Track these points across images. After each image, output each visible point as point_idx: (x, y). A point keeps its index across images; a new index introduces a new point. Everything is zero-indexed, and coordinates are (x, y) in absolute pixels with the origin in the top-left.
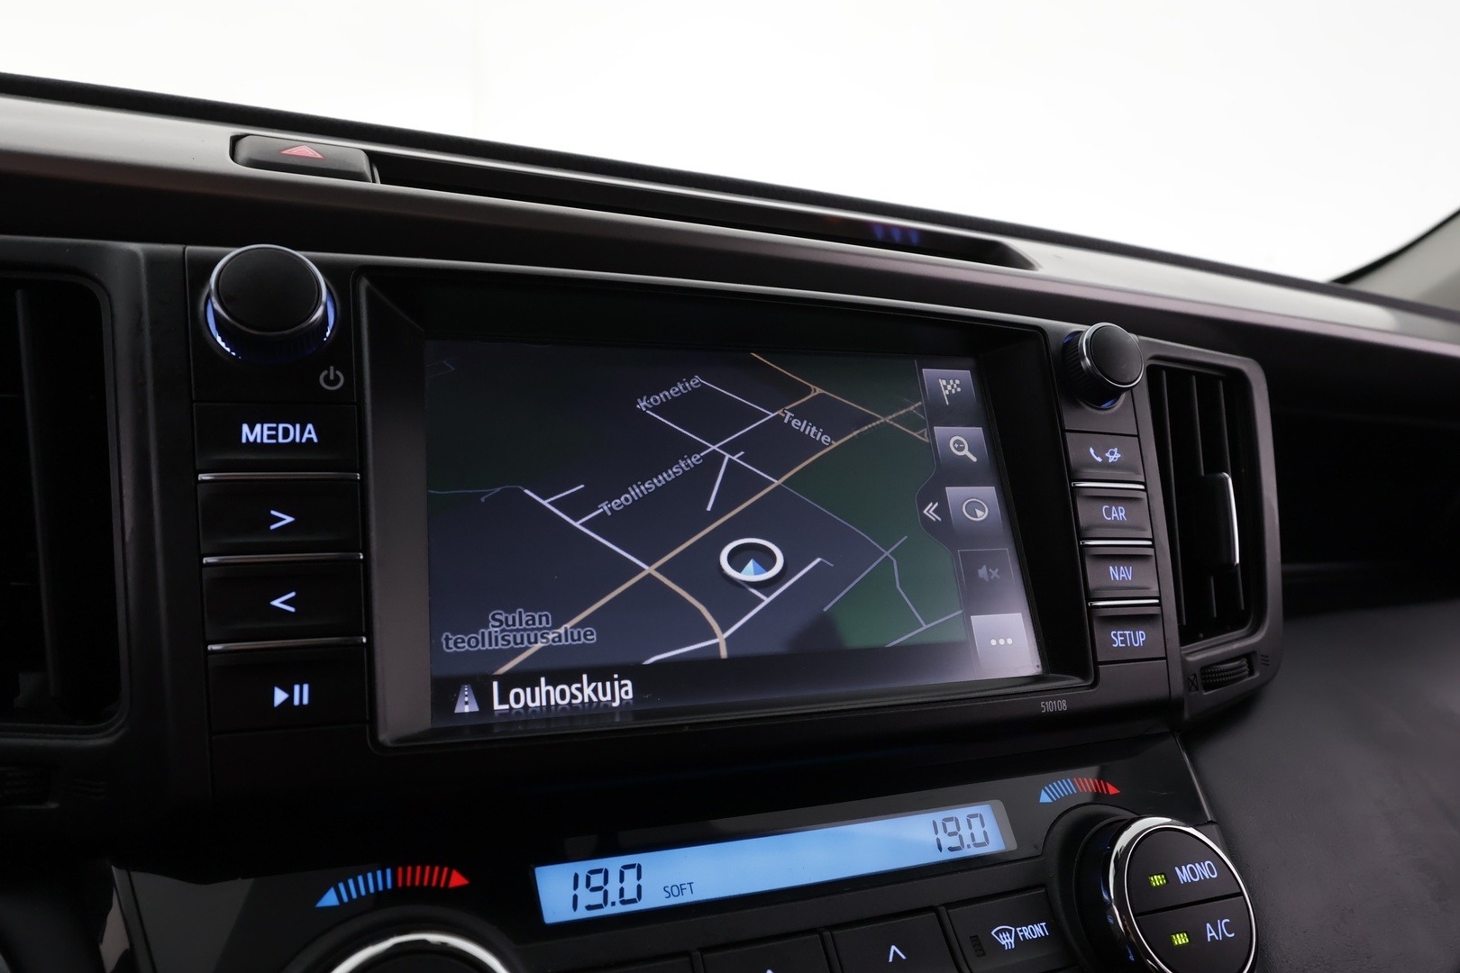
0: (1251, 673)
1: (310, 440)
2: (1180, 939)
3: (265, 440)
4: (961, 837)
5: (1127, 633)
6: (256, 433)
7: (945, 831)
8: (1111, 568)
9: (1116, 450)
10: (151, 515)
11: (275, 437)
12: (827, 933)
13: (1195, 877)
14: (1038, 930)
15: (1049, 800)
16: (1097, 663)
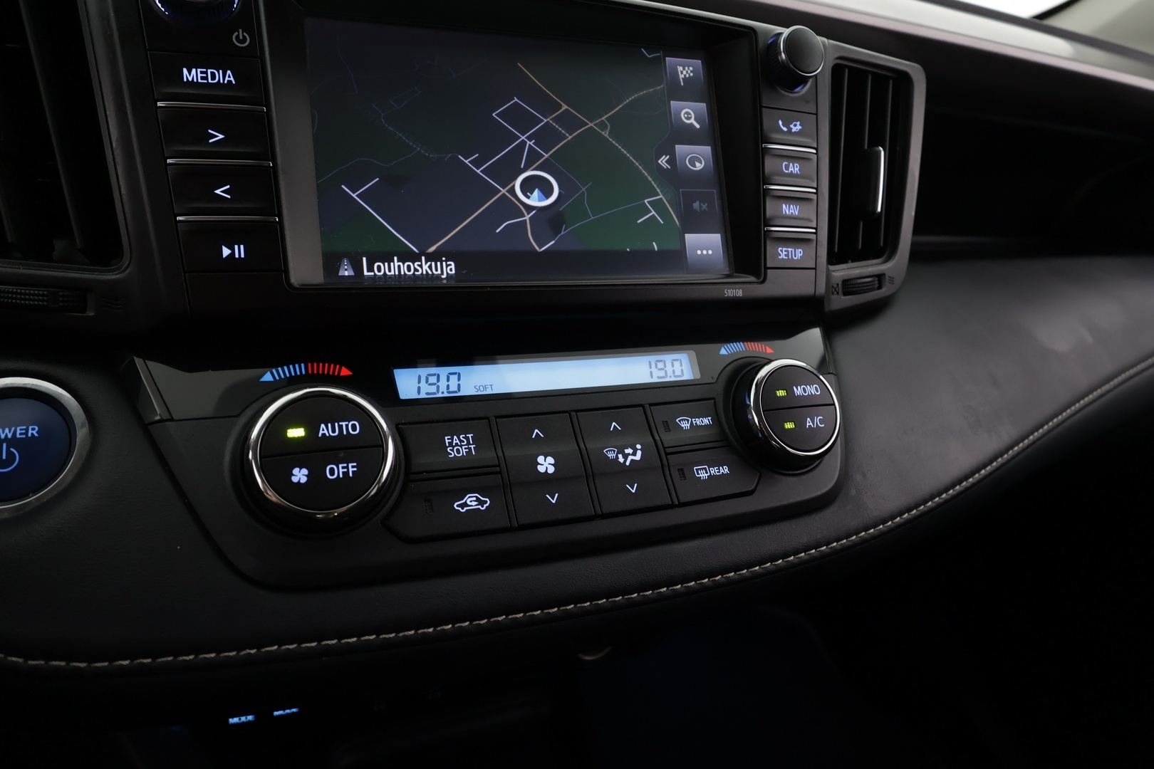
0: (880, 288)
1: (230, 82)
2: (789, 425)
3: (200, 81)
4: (666, 372)
5: (790, 250)
6: (192, 75)
7: (656, 367)
8: (784, 206)
9: (798, 123)
11: (206, 78)
12: (573, 413)
13: (805, 393)
14: (706, 421)
15: (726, 353)
16: (766, 268)
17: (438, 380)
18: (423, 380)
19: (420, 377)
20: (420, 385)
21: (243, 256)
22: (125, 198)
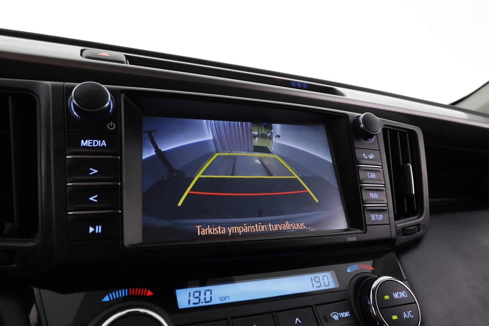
0: (419, 231)
1: (104, 145)
2: (395, 317)
3: (89, 145)
4: (320, 283)
5: (376, 215)
6: (86, 143)
7: (315, 281)
8: (371, 194)
9: (372, 155)
10: (50, 169)
11: (92, 144)
12: (274, 313)
13: (400, 296)
14: (347, 314)
15: (350, 271)
16: (366, 225)
17: (200, 295)
18: (192, 295)
19: (190, 293)
20: (190, 298)
21: (100, 231)
22: (43, 203)
